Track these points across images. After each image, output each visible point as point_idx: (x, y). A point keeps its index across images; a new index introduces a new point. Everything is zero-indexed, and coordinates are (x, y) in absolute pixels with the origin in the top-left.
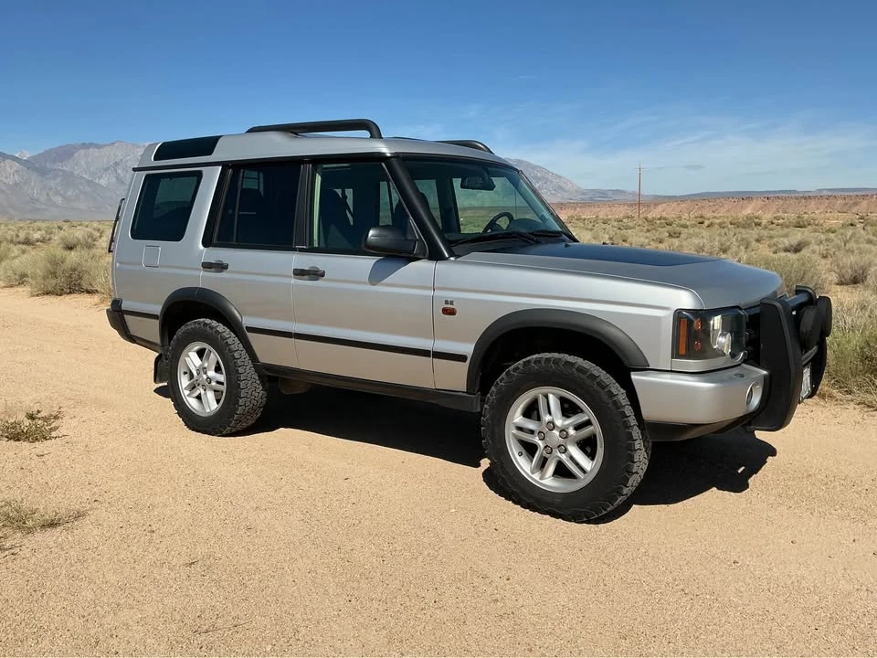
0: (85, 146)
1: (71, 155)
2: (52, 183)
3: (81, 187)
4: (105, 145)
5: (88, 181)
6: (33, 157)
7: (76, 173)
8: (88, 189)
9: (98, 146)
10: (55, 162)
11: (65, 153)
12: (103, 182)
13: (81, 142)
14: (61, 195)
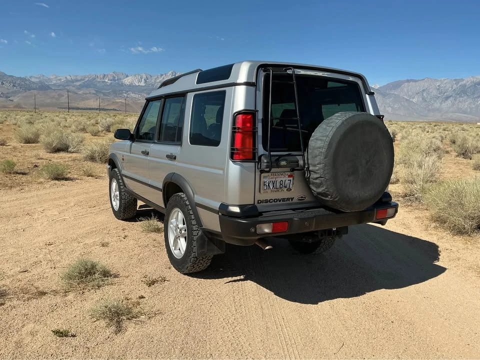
0: (408, 81)
1: (400, 86)
2: (388, 101)
3: (403, 103)
4: (419, 80)
5: (407, 100)
6: (380, 87)
7: (401, 95)
8: (406, 104)
9: (415, 81)
10: (391, 89)
11: (397, 85)
12: (414, 100)
13: (406, 79)
14: (391, 107)
